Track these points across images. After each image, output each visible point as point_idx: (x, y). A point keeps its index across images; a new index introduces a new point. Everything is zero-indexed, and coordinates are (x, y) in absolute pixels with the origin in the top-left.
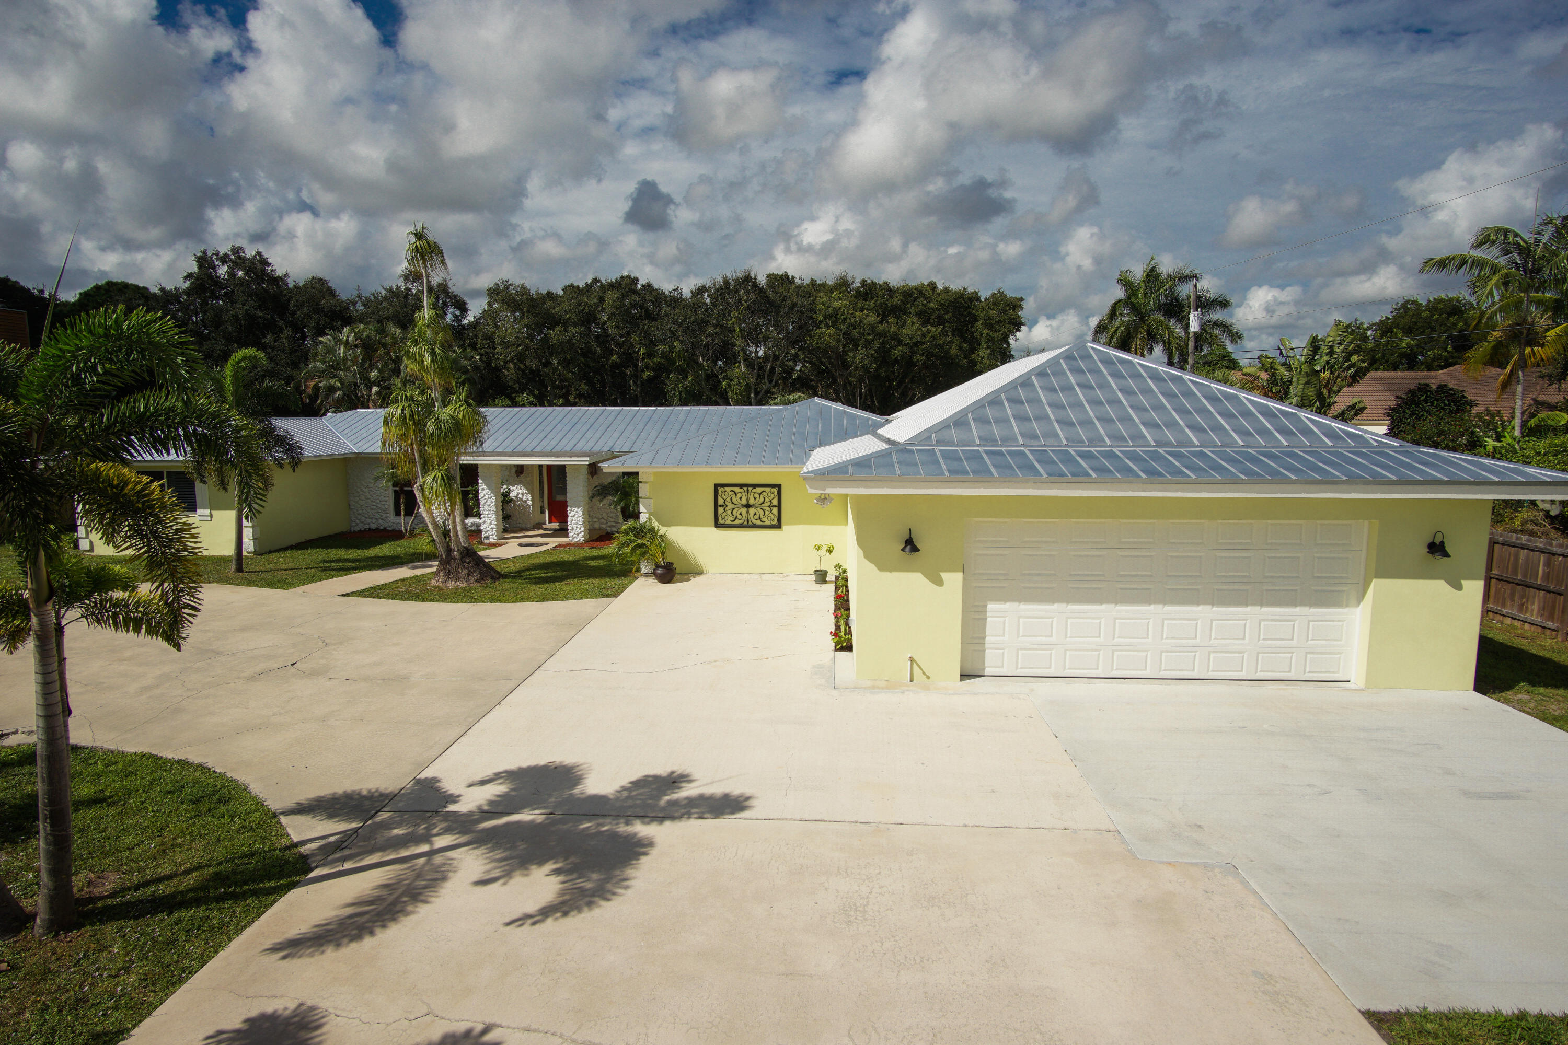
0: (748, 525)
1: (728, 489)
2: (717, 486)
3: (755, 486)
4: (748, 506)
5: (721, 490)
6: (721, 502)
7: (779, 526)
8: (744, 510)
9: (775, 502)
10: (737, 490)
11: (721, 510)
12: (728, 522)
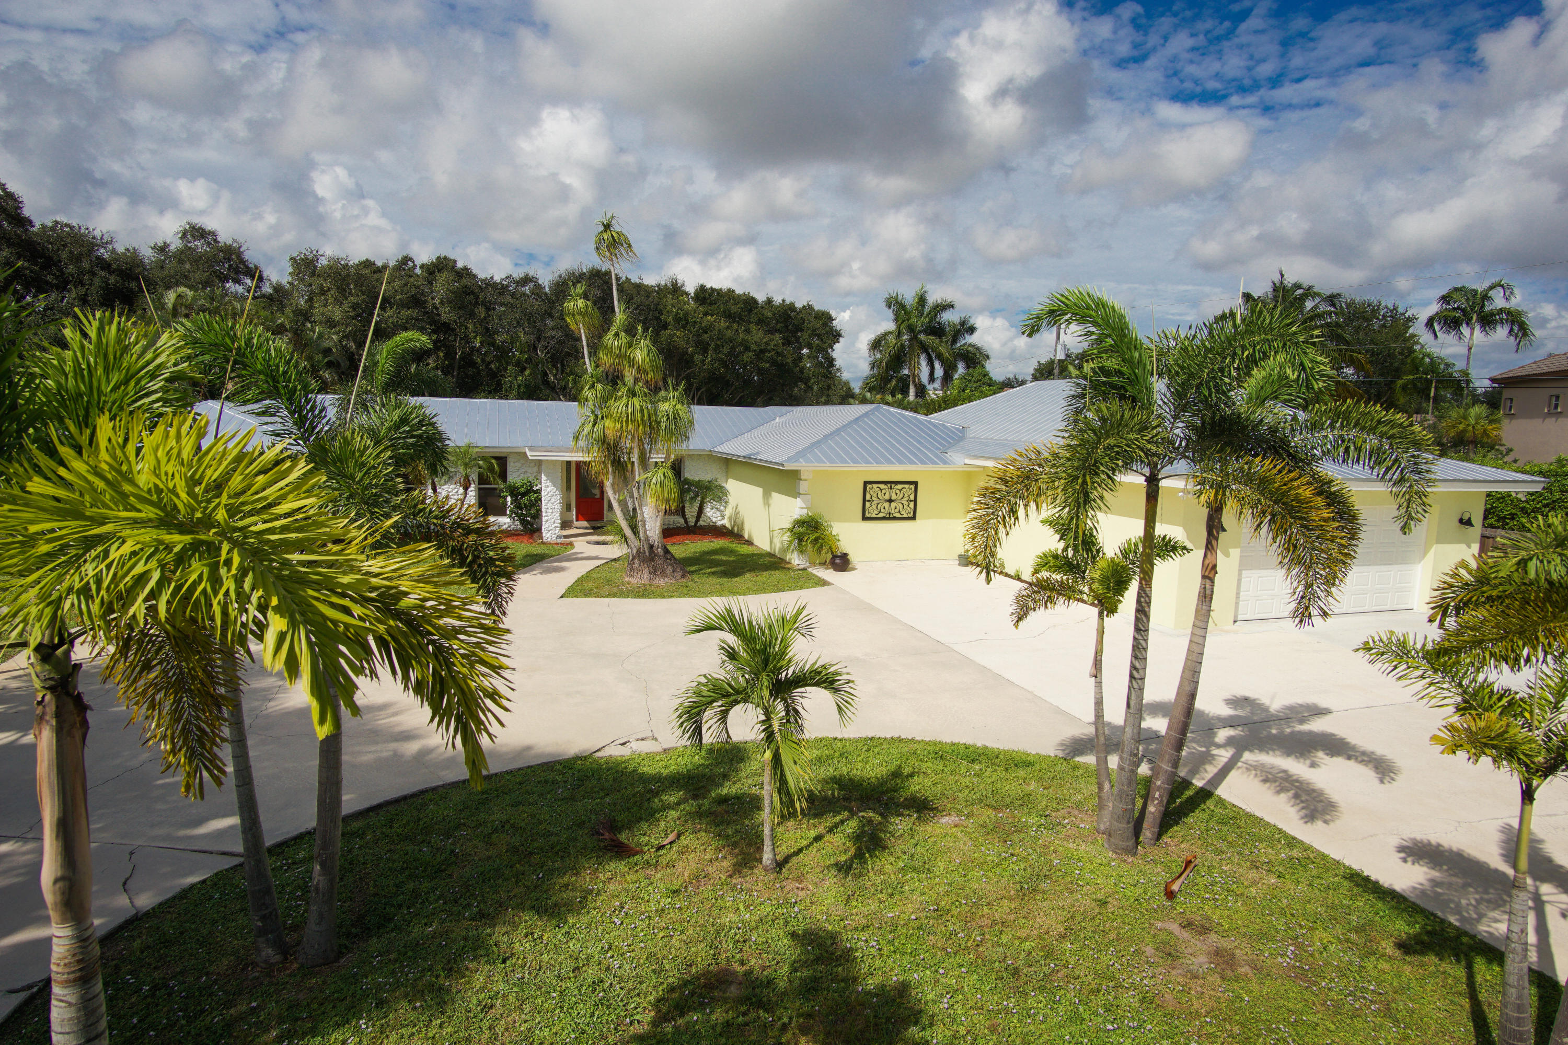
0: (890, 518)
1: (875, 486)
2: (866, 483)
3: (897, 483)
4: (890, 501)
5: (869, 486)
6: (868, 497)
7: (914, 518)
8: (887, 505)
9: (912, 497)
10: (882, 486)
11: (868, 504)
12: (874, 516)
